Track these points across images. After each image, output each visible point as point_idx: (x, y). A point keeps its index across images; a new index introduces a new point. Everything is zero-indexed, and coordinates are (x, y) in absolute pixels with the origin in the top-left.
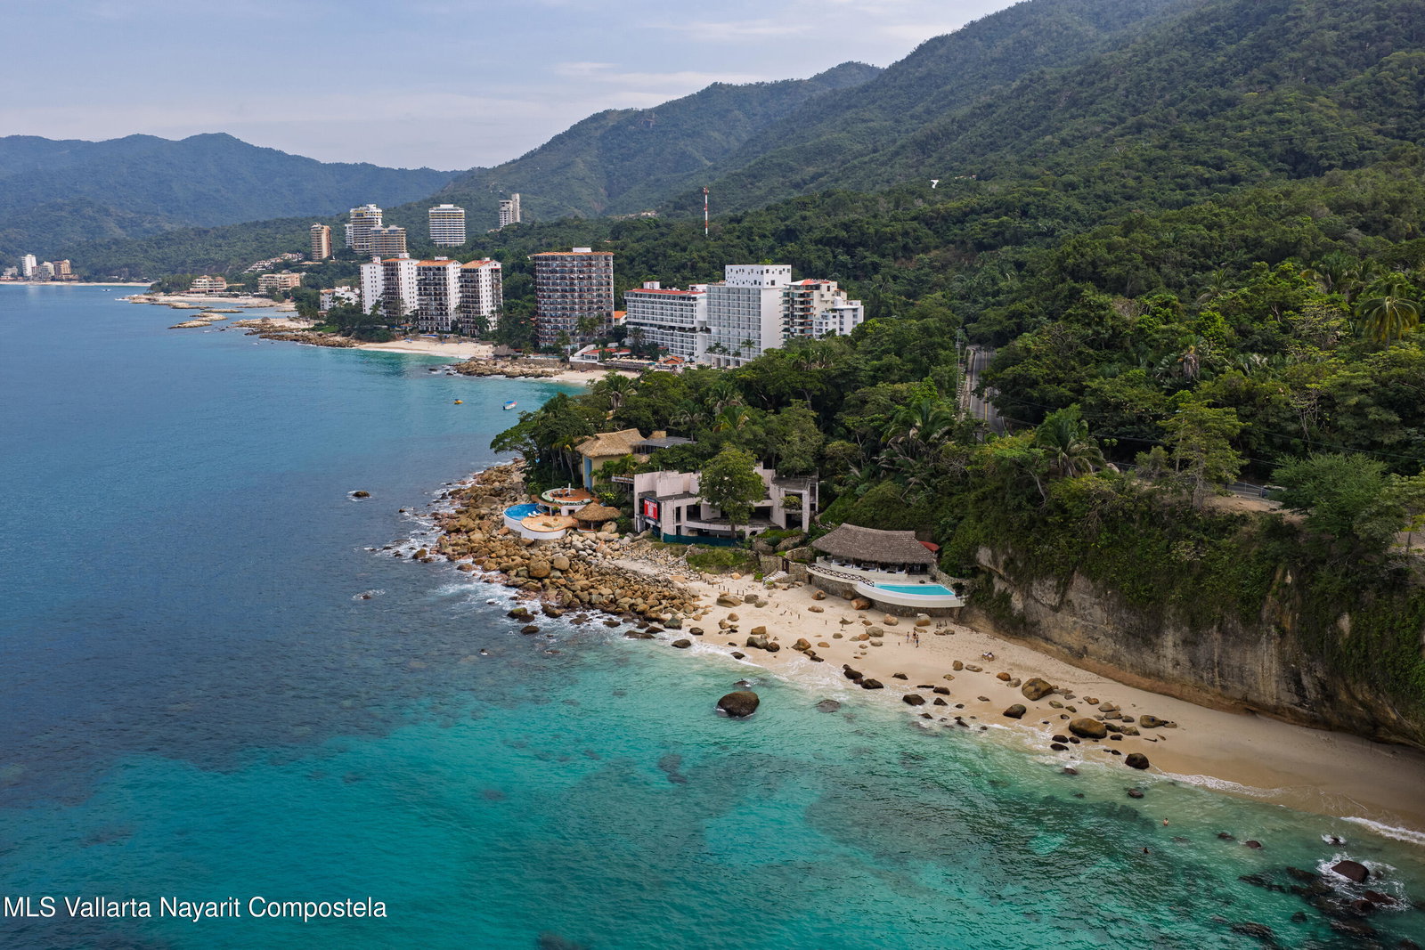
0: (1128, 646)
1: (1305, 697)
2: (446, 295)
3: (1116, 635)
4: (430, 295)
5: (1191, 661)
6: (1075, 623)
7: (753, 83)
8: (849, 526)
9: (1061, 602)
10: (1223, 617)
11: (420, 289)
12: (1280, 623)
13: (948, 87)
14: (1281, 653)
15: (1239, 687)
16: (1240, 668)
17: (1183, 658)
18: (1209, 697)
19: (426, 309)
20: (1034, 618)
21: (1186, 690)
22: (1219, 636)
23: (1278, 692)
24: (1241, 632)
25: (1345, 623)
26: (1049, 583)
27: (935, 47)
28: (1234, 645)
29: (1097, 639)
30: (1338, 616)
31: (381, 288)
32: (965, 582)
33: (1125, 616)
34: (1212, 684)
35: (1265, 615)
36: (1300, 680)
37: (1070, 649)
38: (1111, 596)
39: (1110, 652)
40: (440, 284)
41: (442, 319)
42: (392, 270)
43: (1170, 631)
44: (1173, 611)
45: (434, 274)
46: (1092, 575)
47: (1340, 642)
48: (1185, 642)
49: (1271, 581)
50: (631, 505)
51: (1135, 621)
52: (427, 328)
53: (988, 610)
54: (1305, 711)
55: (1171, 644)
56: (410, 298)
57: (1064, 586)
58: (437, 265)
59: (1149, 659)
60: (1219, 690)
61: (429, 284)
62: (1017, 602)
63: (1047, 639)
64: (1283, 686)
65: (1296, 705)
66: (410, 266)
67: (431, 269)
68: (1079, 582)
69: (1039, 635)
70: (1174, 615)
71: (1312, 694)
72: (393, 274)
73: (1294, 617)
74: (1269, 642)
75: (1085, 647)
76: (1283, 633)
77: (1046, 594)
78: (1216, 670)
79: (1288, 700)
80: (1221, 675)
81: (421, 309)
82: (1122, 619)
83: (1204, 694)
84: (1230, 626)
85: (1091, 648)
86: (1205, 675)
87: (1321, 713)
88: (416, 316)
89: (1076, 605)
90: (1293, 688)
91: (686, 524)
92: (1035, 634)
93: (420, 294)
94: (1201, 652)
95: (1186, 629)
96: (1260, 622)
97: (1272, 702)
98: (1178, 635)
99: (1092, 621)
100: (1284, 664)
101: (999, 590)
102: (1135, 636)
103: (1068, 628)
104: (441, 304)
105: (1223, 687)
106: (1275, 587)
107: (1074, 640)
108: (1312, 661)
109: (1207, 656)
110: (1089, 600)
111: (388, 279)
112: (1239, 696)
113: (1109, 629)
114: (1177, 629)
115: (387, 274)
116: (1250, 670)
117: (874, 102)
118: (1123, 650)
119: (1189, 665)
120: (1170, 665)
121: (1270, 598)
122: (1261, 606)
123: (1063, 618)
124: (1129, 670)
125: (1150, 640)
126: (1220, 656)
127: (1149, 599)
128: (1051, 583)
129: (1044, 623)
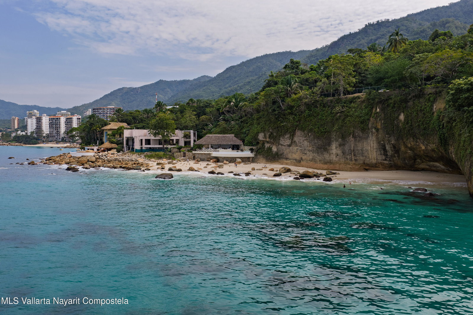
0: (318, 153)
1: (387, 155)
2: (60, 128)
3: (313, 150)
4: (54, 128)
5: (343, 152)
6: (297, 149)
7: (173, 80)
8: (209, 135)
9: (292, 142)
10: (354, 131)
11: (50, 126)
12: (376, 126)
13: (236, 79)
14: (377, 138)
15: (361, 158)
16: (362, 150)
17: (339, 152)
18: (350, 166)
19: (52, 133)
20: (281, 152)
21: (341, 166)
22: (353, 139)
23: (377, 156)
24: (361, 135)
25: (402, 117)
26: (286, 136)
27: (232, 69)
28: (359, 141)
29: (306, 154)
30: (399, 115)
31: (35, 127)
32: (254, 148)
33: (316, 142)
34: (351, 160)
35: (370, 126)
36: (385, 147)
37: (296, 160)
38: (311, 136)
39: (311, 157)
40: (57, 124)
41: (58, 137)
42: (39, 120)
43: (335, 142)
44: (335, 134)
45: (56, 121)
46: (303, 129)
47: (401, 125)
48: (340, 145)
49: (371, 113)
50: (123, 143)
51: (320, 142)
52: (52, 140)
53: (263, 155)
54: (387, 162)
55: (334, 148)
56: (46, 129)
57: (293, 135)
58: (57, 117)
59: (326, 156)
60: (354, 162)
61: (53, 124)
62: (274, 149)
63: (287, 159)
64: (379, 153)
65: (384, 160)
66: (46, 118)
67: (54, 119)
68: (298, 133)
69: (284, 158)
70: (335, 136)
71: (390, 153)
72: (39, 121)
73: (381, 123)
74: (372, 136)
75: (301, 158)
76: (377, 130)
77: (285, 141)
78: (353, 153)
79: (381, 159)
80: (354, 155)
81: (50, 133)
82: (315, 143)
83: (348, 166)
84: (357, 134)
85: (303, 157)
86: (348, 157)
87: (394, 161)
88: (48, 136)
89: (297, 142)
90: (382, 152)
91: (145, 146)
92: (282, 158)
93: (50, 128)
94: (347, 148)
95: (340, 140)
96: (369, 129)
97: (374, 161)
98: (337, 143)
99: (304, 147)
100: (379, 143)
101: (267, 147)
102: (320, 148)
103: (295, 153)
104: (58, 131)
105: (356, 160)
106: (373, 115)
107: (297, 156)
108: (390, 137)
109: (349, 148)
110: (302, 139)
111: (37, 123)
112: (362, 162)
113: (310, 148)
114: (337, 140)
115: (37, 122)
116: (366, 149)
117: (212, 84)
118: (316, 155)
119: (342, 154)
120: (335, 156)
121: (371, 119)
122: (368, 123)
123: (293, 148)
124: (319, 163)
125: (326, 148)
126: (354, 147)
127: (325, 132)
128: (287, 136)
129: (285, 153)
